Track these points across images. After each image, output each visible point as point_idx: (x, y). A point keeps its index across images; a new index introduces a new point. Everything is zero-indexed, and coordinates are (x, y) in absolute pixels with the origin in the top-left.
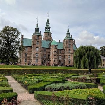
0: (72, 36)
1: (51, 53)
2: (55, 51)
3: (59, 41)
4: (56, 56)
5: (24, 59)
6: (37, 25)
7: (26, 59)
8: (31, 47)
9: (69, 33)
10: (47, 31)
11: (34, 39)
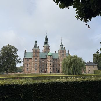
0: (64, 47)
1: (48, 62)
2: (50, 61)
3: (56, 52)
4: (51, 65)
5: (26, 68)
6: (36, 41)
7: (28, 69)
8: (32, 58)
9: (63, 46)
10: (45, 45)
11: (33, 52)
